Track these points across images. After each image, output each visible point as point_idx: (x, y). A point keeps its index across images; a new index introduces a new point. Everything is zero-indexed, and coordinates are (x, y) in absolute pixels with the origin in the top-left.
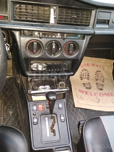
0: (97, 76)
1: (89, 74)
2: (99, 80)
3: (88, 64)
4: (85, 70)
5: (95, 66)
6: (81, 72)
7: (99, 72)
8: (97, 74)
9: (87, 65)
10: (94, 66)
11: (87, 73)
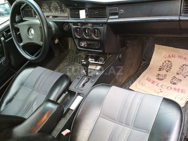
0: (181, 70)
1: (172, 66)
2: (181, 75)
3: (174, 56)
4: (169, 62)
5: (183, 58)
6: (163, 63)
7: (186, 66)
8: (182, 68)
9: (172, 56)
10: (181, 58)
11: (169, 65)
